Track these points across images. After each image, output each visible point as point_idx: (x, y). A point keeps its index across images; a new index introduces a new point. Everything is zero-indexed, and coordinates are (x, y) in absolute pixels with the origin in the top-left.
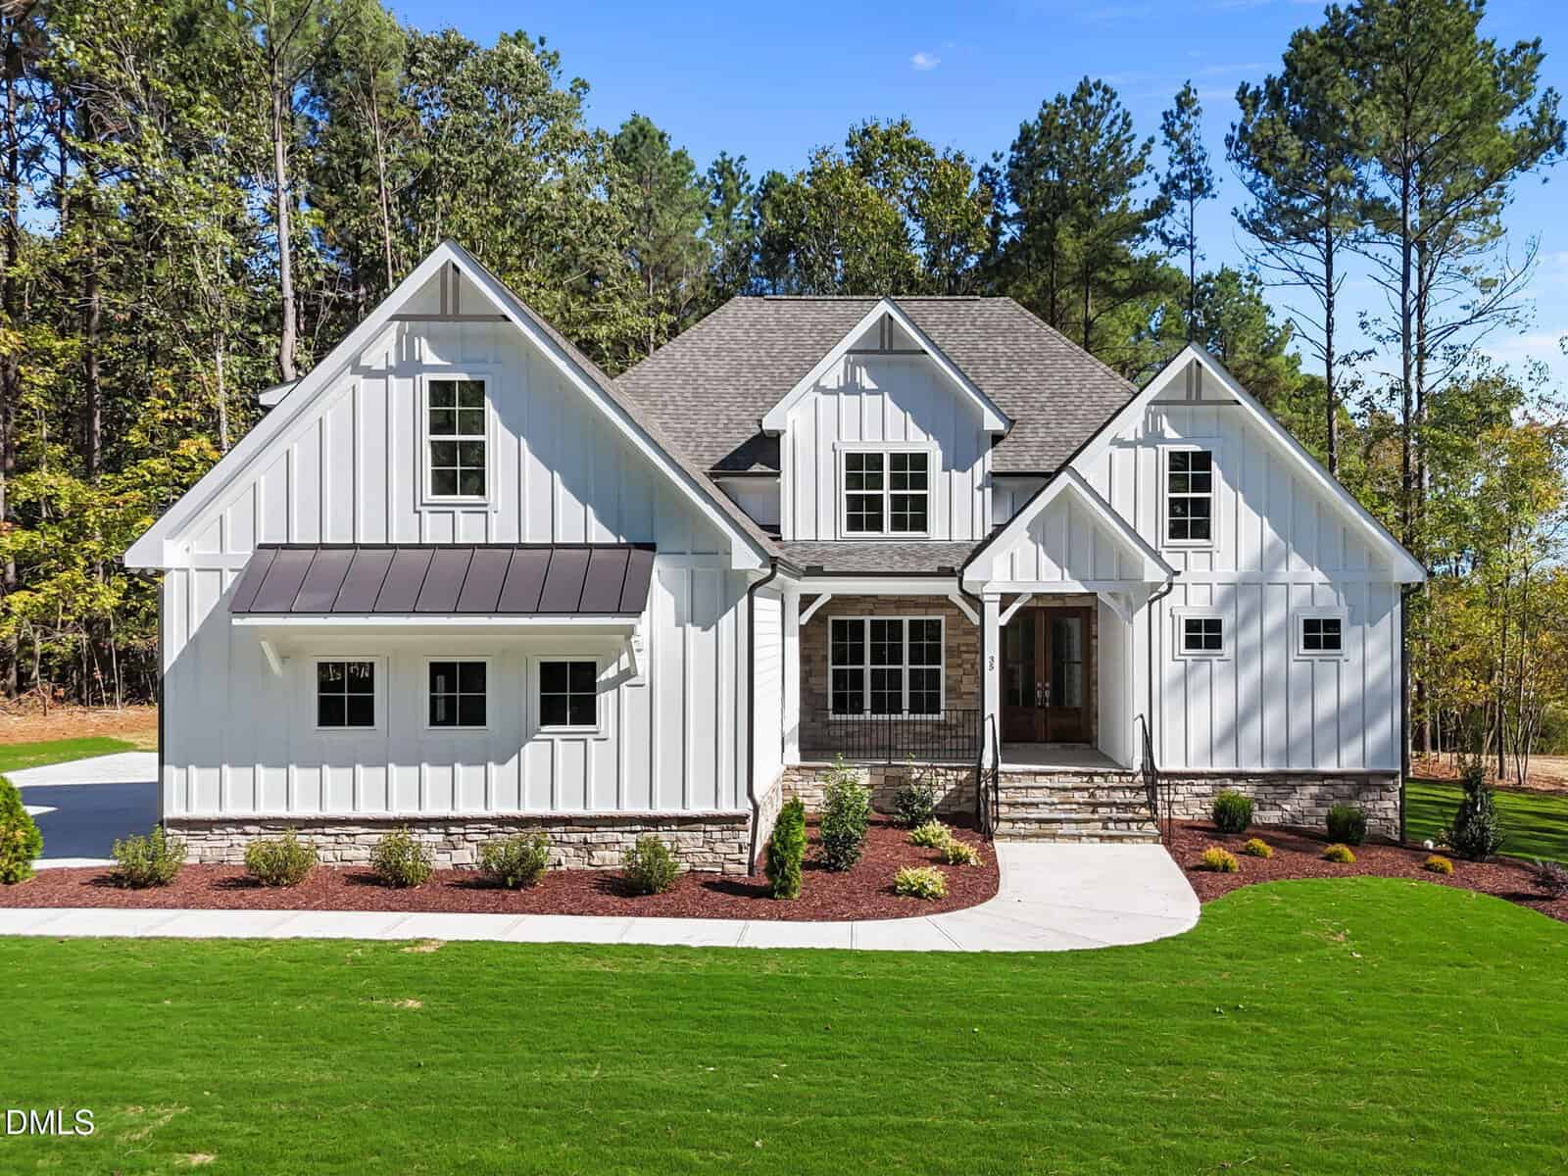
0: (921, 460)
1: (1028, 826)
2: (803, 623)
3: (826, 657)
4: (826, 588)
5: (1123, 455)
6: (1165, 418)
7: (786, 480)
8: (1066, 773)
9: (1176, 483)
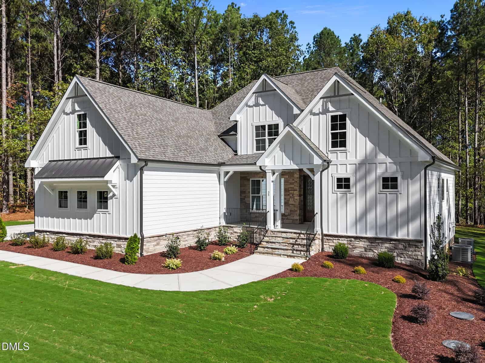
0: (277, 126)
1: (268, 250)
2: (225, 180)
3: (249, 192)
4: (232, 169)
5: (314, 119)
6: (329, 103)
7: (239, 136)
8: (291, 233)
9: (334, 127)
